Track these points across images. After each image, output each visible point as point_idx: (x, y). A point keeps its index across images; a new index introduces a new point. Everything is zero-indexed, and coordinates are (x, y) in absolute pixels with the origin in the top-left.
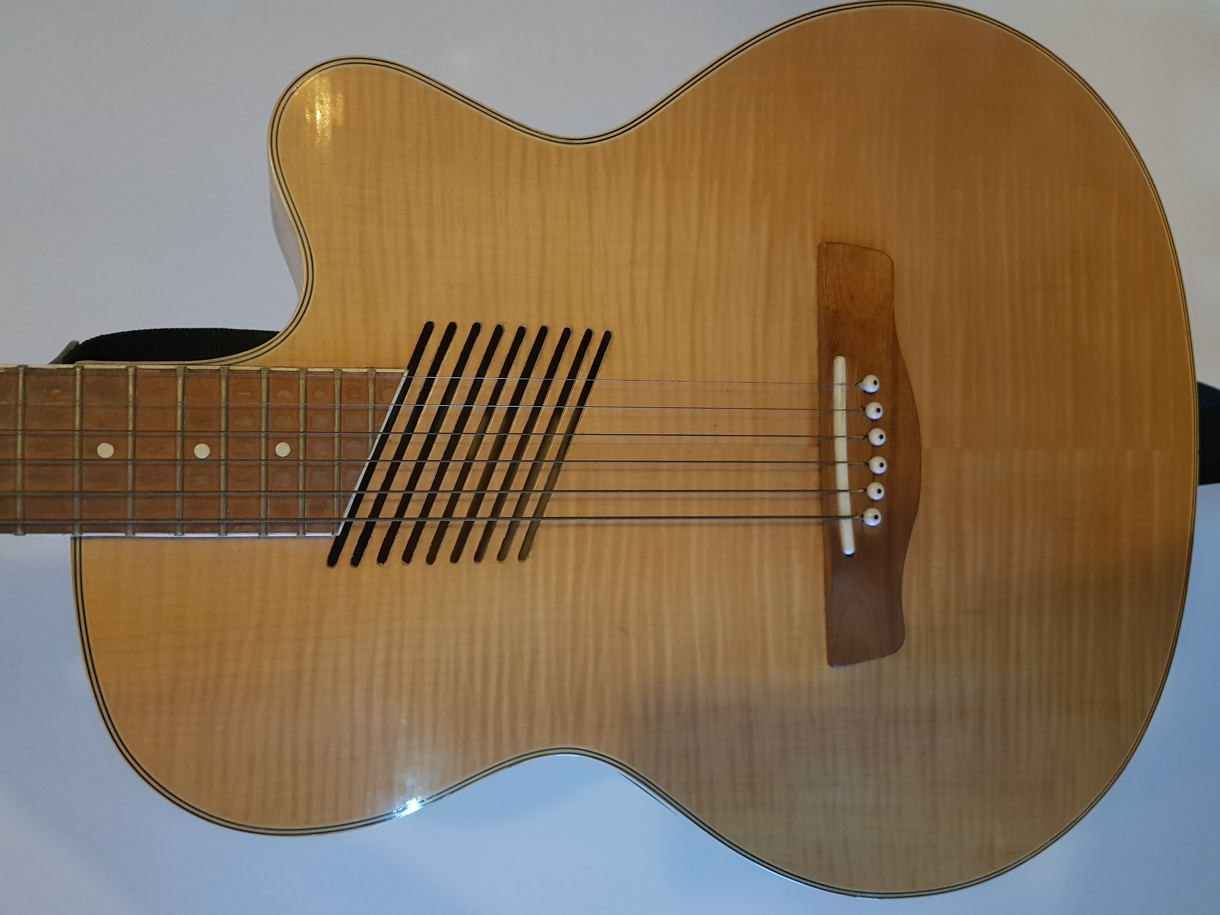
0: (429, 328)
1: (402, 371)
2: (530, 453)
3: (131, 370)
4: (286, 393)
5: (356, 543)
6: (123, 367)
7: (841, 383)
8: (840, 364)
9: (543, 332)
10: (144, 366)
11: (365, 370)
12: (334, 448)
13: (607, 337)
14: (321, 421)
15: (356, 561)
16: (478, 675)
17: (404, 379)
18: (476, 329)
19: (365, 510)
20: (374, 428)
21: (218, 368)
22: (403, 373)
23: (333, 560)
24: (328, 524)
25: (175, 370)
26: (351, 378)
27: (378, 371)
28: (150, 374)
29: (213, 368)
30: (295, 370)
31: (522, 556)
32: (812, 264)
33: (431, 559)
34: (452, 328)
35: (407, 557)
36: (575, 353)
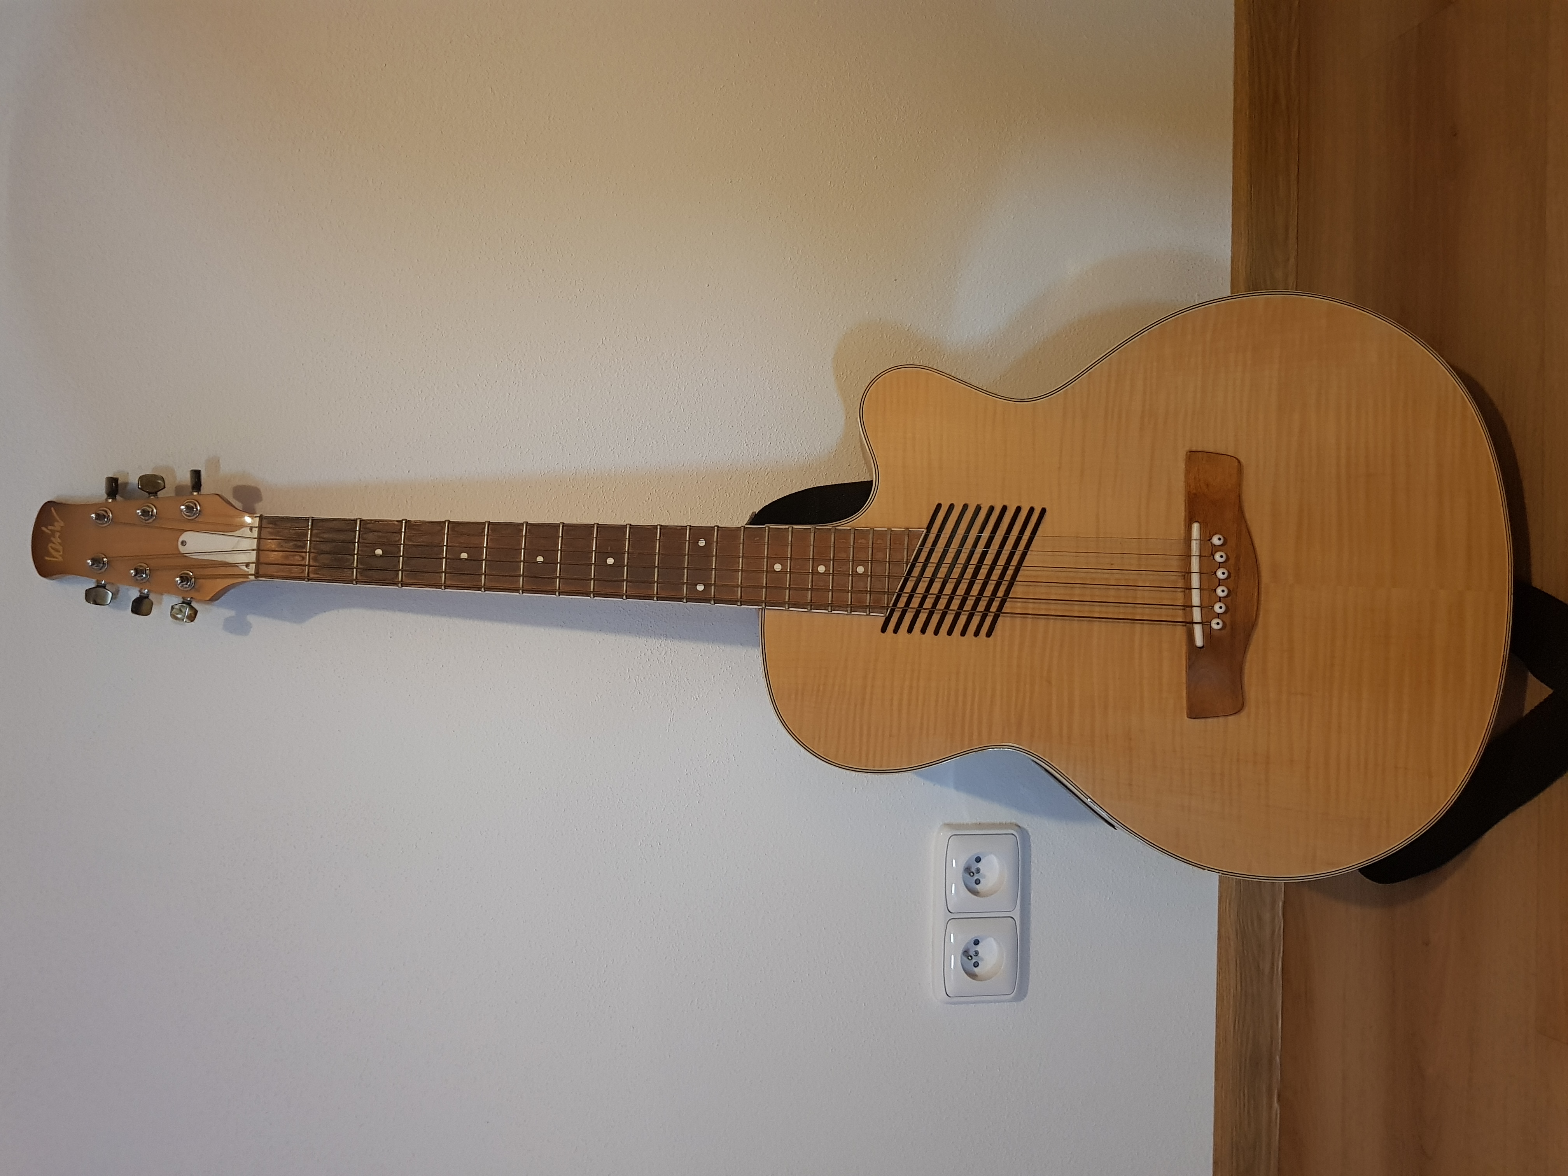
0: (939, 506)
1: (923, 530)
2: (995, 576)
3: (790, 529)
4: (863, 541)
5: (896, 621)
6: (787, 527)
7: (1195, 539)
8: (1196, 527)
9: (1004, 509)
10: (795, 526)
11: (903, 529)
12: (886, 570)
13: (1044, 511)
14: (879, 556)
15: (896, 631)
16: (960, 699)
17: (923, 535)
18: (965, 507)
19: (902, 603)
20: (907, 559)
21: (830, 528)
22: (923, 531)
23: (884, 630)
24: (881, 608)
25: (810, 528)
26: (896, 533)
27: (910, 530)
28: (798, 530)
29: (828, 527)
30: (868, 529)
31: (989, 635)
32: (1182, 465)
33: (936, 632)
34: (952, 507)
35: (923, 631)
36: (1023, 520)
